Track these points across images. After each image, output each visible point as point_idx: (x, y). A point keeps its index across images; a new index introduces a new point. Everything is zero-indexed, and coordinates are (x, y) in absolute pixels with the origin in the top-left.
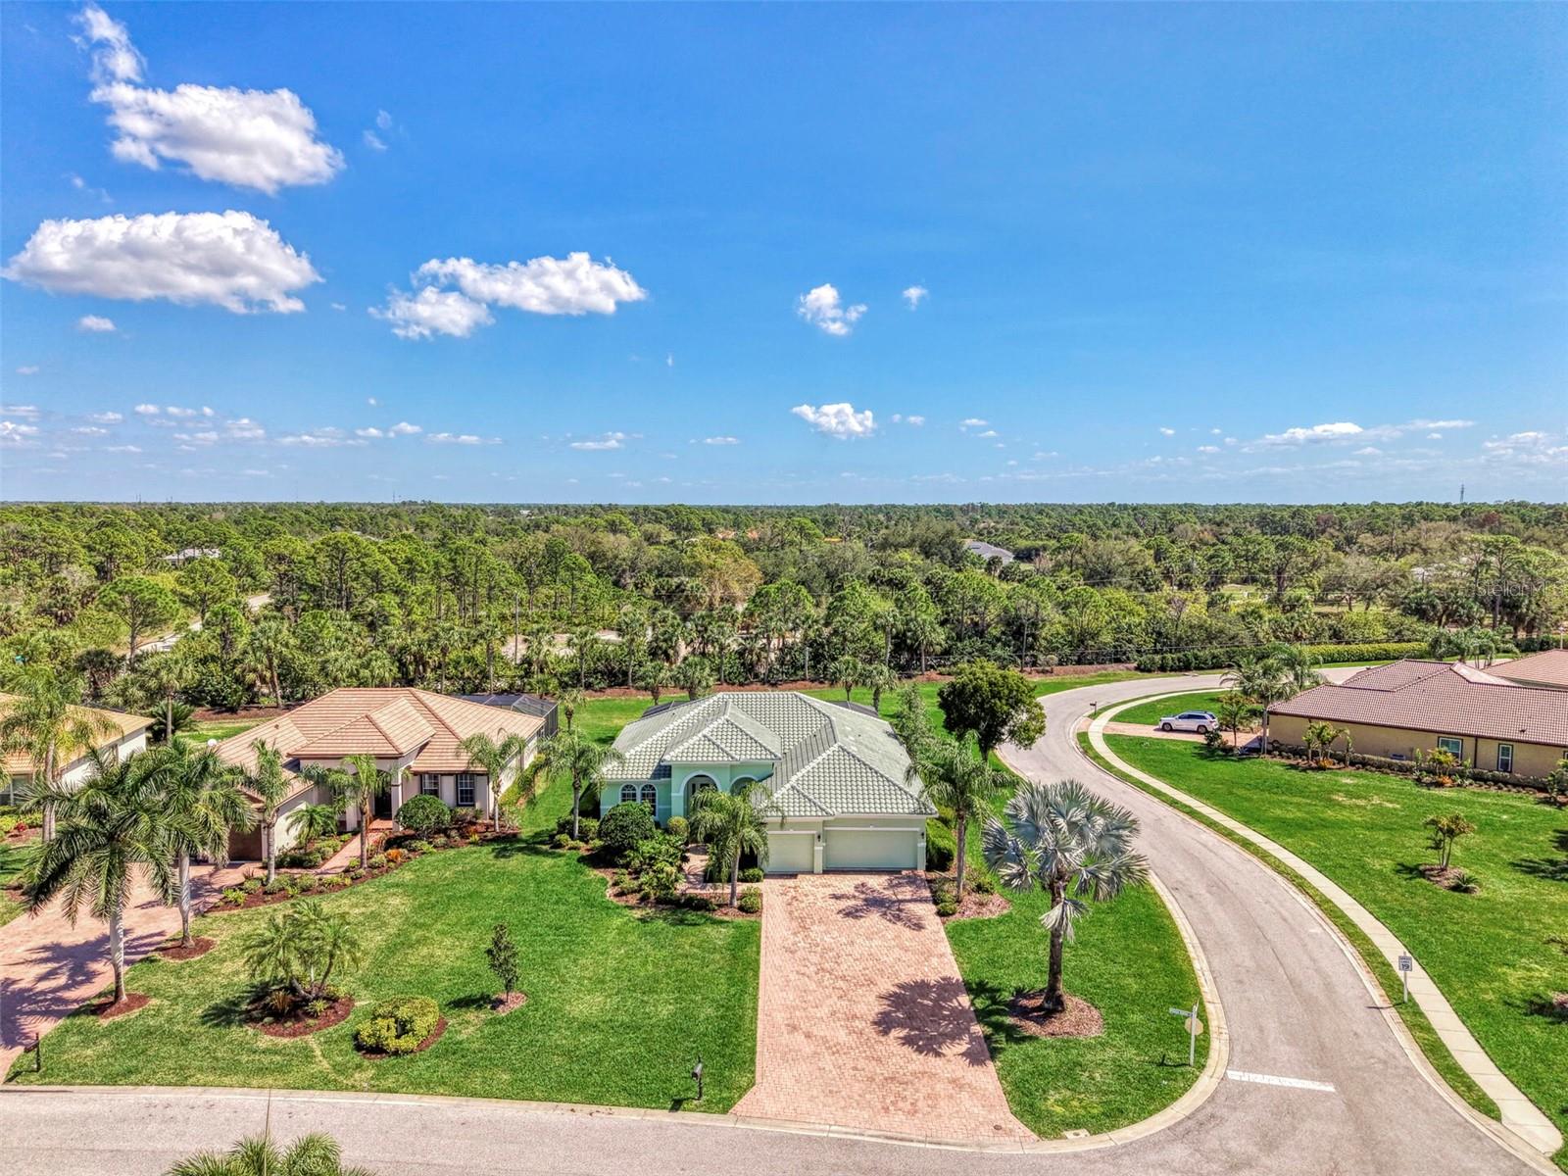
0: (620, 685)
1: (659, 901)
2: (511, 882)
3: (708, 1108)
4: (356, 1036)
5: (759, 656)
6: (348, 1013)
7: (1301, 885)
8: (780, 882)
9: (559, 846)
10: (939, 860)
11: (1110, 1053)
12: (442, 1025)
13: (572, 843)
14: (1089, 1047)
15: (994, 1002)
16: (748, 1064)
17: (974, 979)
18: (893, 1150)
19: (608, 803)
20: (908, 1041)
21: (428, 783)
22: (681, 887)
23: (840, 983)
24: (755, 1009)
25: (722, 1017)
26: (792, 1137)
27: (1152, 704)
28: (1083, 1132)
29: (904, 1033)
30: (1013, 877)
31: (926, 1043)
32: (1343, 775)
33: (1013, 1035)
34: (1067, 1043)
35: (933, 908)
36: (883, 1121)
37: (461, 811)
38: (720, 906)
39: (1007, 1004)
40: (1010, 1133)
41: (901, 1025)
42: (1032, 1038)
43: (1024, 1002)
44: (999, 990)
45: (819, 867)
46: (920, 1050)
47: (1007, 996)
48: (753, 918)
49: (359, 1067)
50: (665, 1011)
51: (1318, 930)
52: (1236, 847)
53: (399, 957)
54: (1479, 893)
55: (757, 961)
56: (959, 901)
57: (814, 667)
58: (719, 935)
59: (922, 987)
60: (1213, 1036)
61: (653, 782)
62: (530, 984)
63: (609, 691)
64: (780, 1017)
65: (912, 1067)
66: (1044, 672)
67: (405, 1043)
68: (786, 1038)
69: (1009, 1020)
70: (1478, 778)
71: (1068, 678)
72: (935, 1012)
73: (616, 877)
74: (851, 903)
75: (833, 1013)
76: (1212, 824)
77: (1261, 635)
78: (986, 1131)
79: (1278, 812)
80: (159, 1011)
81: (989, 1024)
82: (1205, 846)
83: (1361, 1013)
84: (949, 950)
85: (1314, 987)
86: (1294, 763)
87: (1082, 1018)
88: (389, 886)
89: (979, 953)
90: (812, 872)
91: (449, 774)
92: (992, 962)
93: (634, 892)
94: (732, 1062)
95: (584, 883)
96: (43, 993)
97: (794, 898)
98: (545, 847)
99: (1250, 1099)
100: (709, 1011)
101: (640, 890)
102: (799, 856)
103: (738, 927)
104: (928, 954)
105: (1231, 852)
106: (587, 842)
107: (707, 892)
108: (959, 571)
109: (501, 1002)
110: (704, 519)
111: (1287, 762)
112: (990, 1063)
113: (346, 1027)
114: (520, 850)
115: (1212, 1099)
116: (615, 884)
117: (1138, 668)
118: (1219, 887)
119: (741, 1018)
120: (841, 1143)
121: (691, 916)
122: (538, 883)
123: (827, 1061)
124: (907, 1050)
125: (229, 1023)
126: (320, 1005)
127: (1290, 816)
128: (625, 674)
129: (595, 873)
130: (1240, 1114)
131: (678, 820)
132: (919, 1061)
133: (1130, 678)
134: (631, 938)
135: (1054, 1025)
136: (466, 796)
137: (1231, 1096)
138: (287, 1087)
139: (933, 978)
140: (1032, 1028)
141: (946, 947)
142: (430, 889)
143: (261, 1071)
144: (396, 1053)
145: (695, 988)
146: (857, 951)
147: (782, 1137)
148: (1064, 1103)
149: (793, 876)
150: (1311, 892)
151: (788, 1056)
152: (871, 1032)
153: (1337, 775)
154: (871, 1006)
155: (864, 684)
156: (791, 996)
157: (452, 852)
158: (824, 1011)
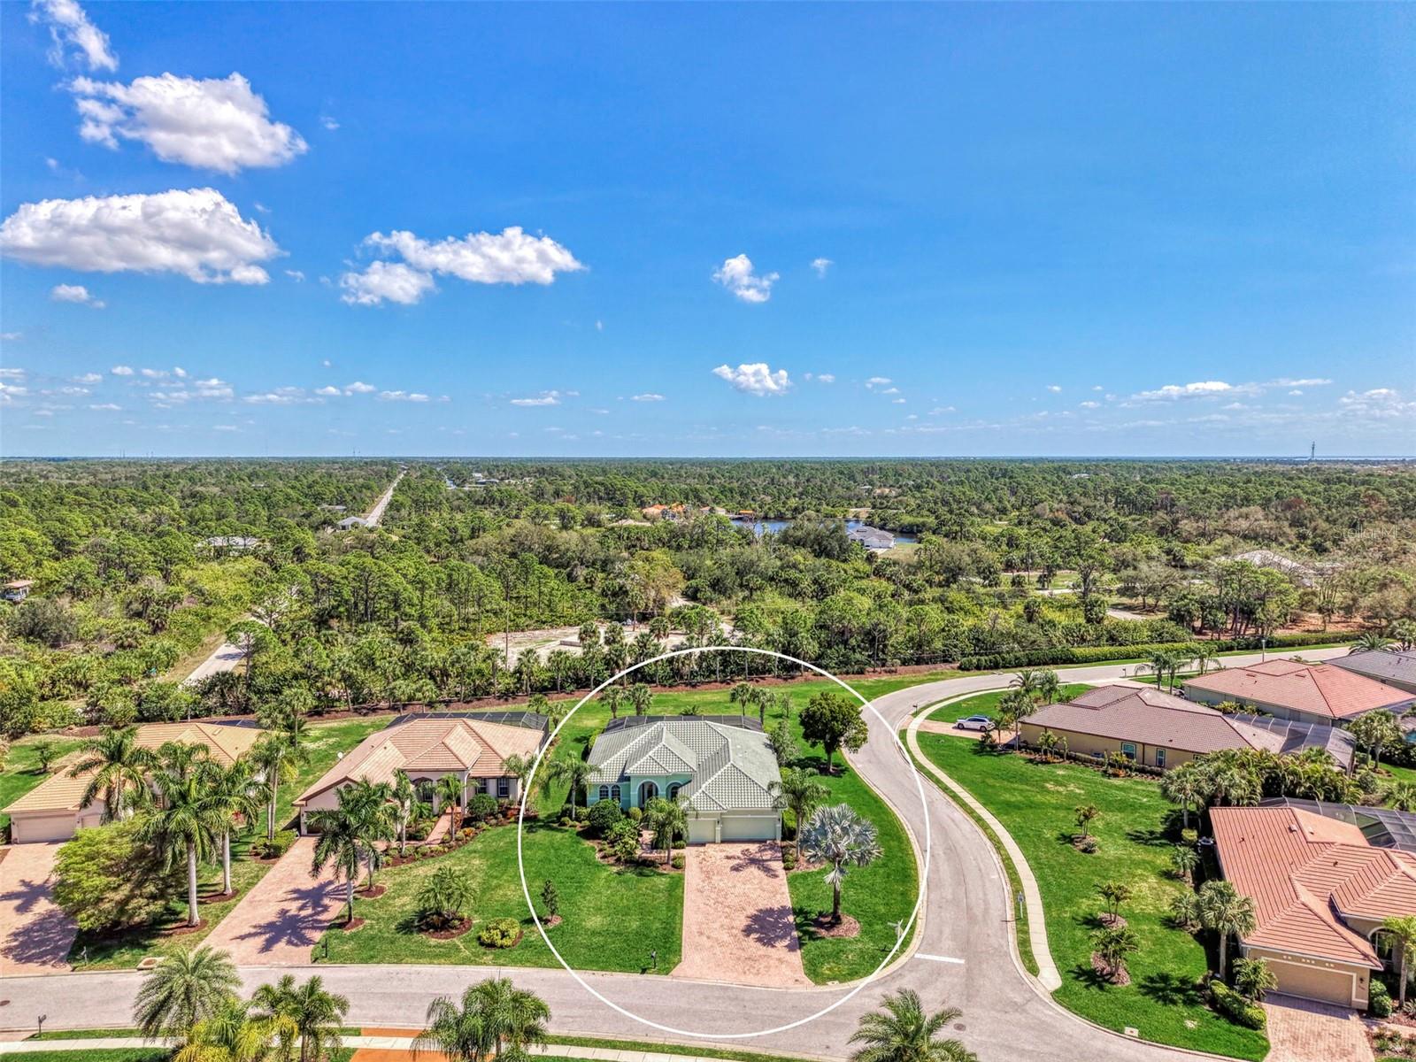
0: (584, 687)
1: (626, 862)
2: (540, 849)
3: (658, 973)
4: (479, 938)
5: (683, 663)
6: (470, 927)
7: (999, 846)
8: (696, 848)
9: (564, 824)
10: (789, 834)
11: (860, 945)
12: (521, 932)
13: (571, 823)
14: (850, 942)
15: (806, 919)
16: (678, 952)
17: (798, 906)
18: (745, 990)
19: (593, 797)
20: (759, 940)
21: (482, 785)
22: (639, 852)
23: (727, 909)
24: (681, 924)
25: (665, 928)
26: (699, 985)
27: (959, 703)
28: (836, 982)
29: (757, 936)
30: (811, 857)
31: (768, 941)
32: (1059, 768)
33: (813, 937)
34: (840, 940)
35: (782, 865)
36: (743, 978)
37: (502, 801)
38: (661, 864)
39: (812, 920)
40: (802, 983)
41: (756, 931)
42: (823, 938)
43: (821, 919)
44: (810, 913)
45: (718, 839)
46: (764, 944)
47: (814, 916)
48: (680, 872)
49: (485, 953)
50: (635, 925)
51: (996, 877)
52: (972, 822)
53: (488, 896)
54: (1098, 853)
55: (682, 898)
56: (797, 861)
57: (723, 671)
58: (661, 882)
59: (770, 912)
60: (915, 936)
61: (619, 784)
62: (562, 911)
63: (577, 693)
64: (695, 929)
65: (759, 953)
66: (890, 672)
67: (506, 942)
68: (697, 939)
69: (812, 929)
70: (1142, 771)
71: (908, 677)
72: (774, 926)
73: (601, 847)
74: (737, 861)
75: (722, 926)
76: (963, 805)
77: (1055, 640)
78: (790, 983)
79: (1007, 796)
80: (372, 927)
81: (801, 931)
82: (953, 821)
83: (997, 923)
84: (787, 890)
85: (978, 911)
86: (1032, 757)
87: (850, 928)
88: (470, 852)
89: (803, 891)
90: (714, 842)
91: (494, 778)
92: (809, 898)
93: (612, 855)
94: (669, 951)
95: (582, 850)
96: (305, 917)
97: (704, 859)
98: (555, 825)
99: (921, 967)
100: (658, 925)
101: (615, 855)
102: (707, 834)
103: (672, 878)
104: (775, 893)
105: (968, 825)
106: (580, 822)
107: (654, 855)
108: (845, 561)
109: (549, 921)
110: (636, 492)
111: (1028, 757)
112: (799, 951)
113: (472, 933)
114: (541, 827)
115: (902, 967)
116: (601, 850)
117: (960, 668)
118: (952, 851)
119: (674, 928)
120: (722, 988)
121: (646, 871)
122: (556, 850)
123: (718, 950)
124: (758, 944)
125: (412, 932)
126: (457, 922)
127: (1013, 799)
128: (588, 679)
129: (588, 844)
130: (913, 974)
131: (635, 809)
132: (763, 950)
133: (952, 677)
134: (613, 884)
135: (835, 932)
136: (504, 791)
137: (914, 965)
138: (452, 963)
139: (776, 907)
140: (823, 932)
141: (786, 889)
142: (495, 854)
143: (437, 956)
144: (502, 947)
145: (650, 913)
146: (737, 891)
147: (694, 985)
148: (830, 969)
149: (703, 845)
150: (1002, 852)
151: (698, 948)
152: (741, 935)
153: (1056, 767)
154: (743, 922)
155: (754, 701)
156: (700, 917)
157: (500, 829)
158: (717, 925)
